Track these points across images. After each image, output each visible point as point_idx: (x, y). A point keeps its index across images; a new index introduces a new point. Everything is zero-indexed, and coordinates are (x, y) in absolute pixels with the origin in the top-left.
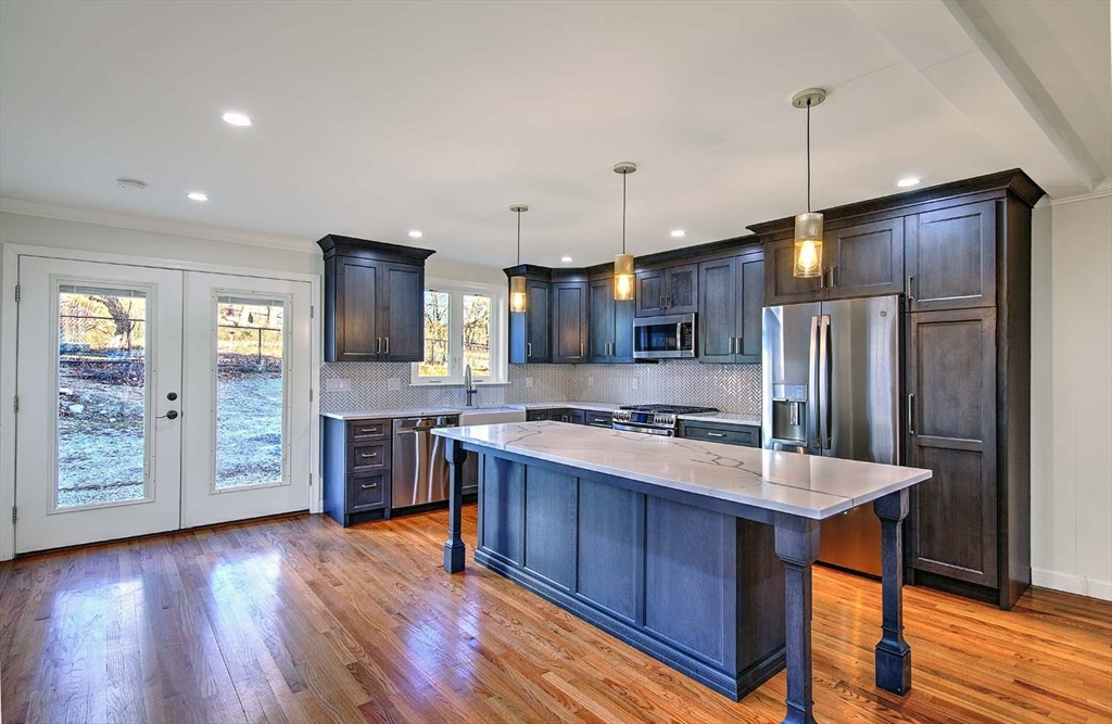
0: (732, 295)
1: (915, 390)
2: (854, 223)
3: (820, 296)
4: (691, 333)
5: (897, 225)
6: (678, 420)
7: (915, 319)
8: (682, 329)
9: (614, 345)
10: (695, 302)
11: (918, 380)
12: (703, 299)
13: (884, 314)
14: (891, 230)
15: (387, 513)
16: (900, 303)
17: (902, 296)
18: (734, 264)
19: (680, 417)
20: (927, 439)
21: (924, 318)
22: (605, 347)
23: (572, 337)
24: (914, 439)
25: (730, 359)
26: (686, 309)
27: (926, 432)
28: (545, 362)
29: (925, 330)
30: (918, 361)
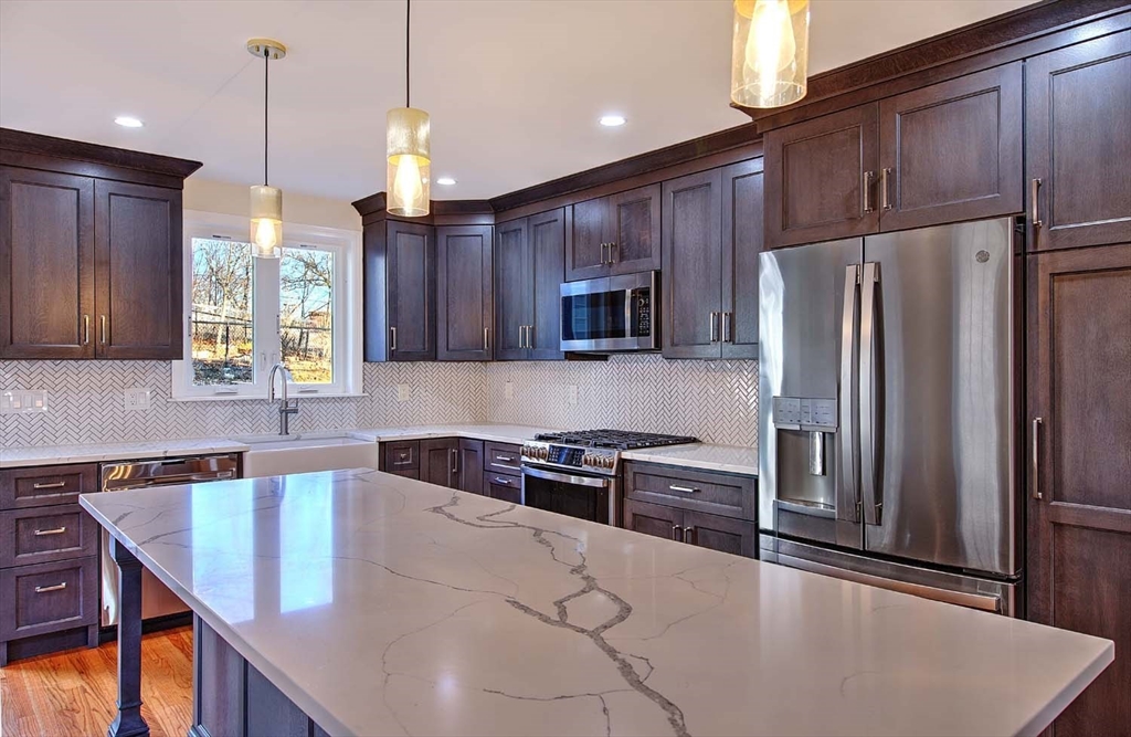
0: (715, 238)
1: (1045, 410)
2: (924, 80)
3: (863, 227)
4: (647, 306)
5: (1009, 78)
6: (622, 462)
7: (1044, 265)
8: (633, 299)
9: (533, 331)
10: (655, 251)
11: (1052, 389)
12: (670, 248)
13: (983, 257)
14: (997, 89)
15: (94, 634)
16: (1015, 232)
17: (1020, 220)
18: (719, 181)
19: (627, 455)
20: (1069, 509)
21: (1064, 262)
22: (521, 333)
23: (467, 318)
24: (1042, 509)
25: (713, 350)
26: (643, 264)
27: (1067, 492)
28: (425, 358)
29: (1067, 289)
30: (1052, 351)
